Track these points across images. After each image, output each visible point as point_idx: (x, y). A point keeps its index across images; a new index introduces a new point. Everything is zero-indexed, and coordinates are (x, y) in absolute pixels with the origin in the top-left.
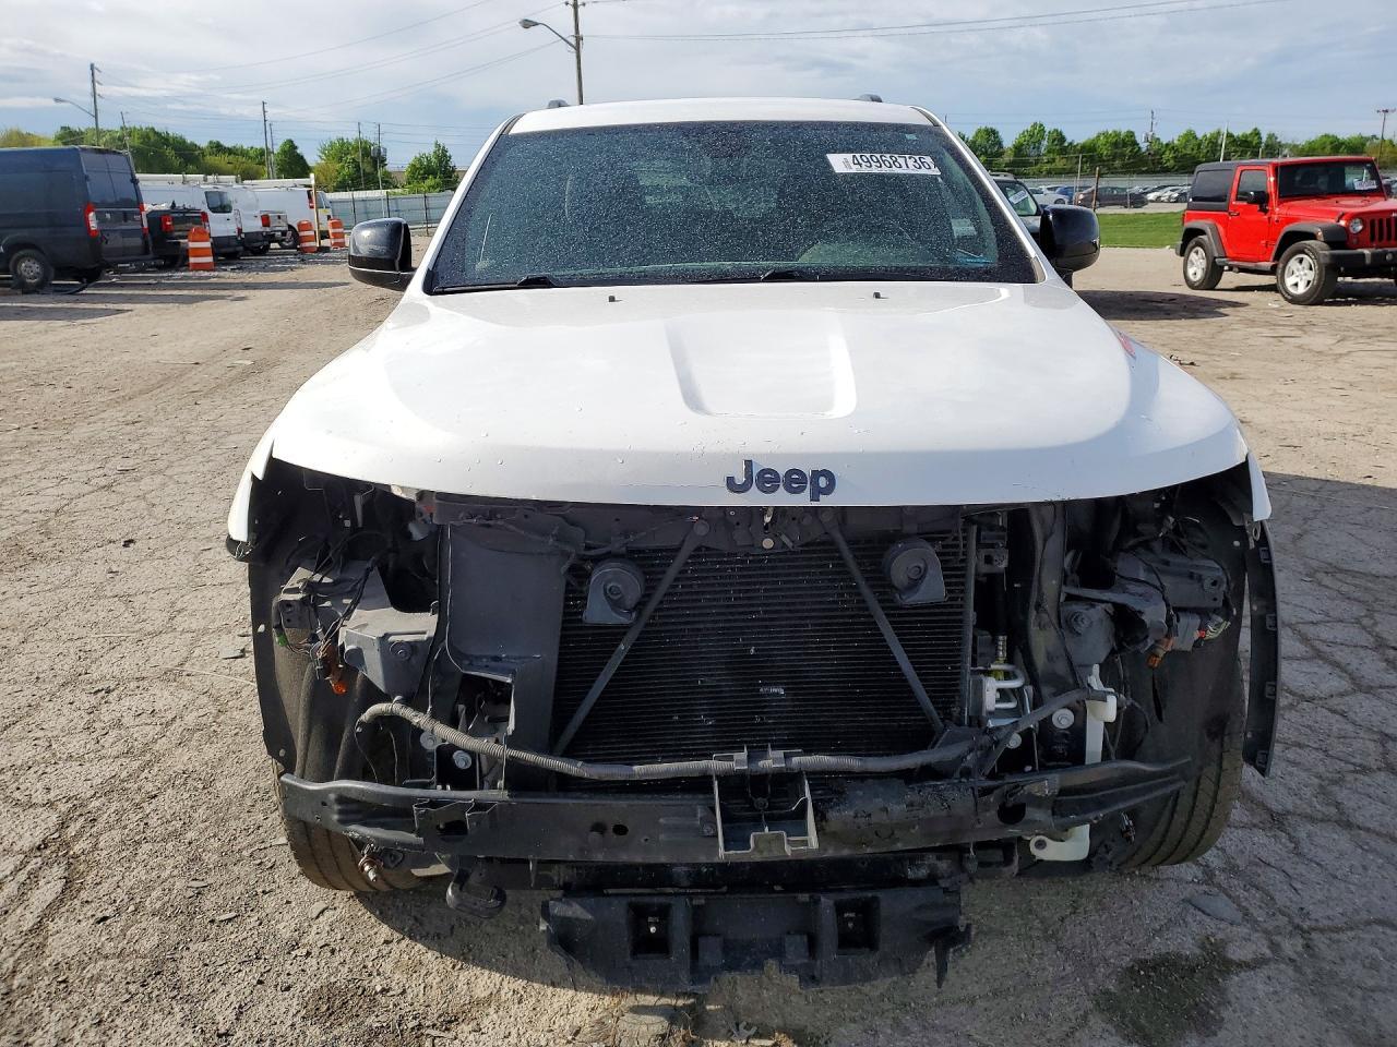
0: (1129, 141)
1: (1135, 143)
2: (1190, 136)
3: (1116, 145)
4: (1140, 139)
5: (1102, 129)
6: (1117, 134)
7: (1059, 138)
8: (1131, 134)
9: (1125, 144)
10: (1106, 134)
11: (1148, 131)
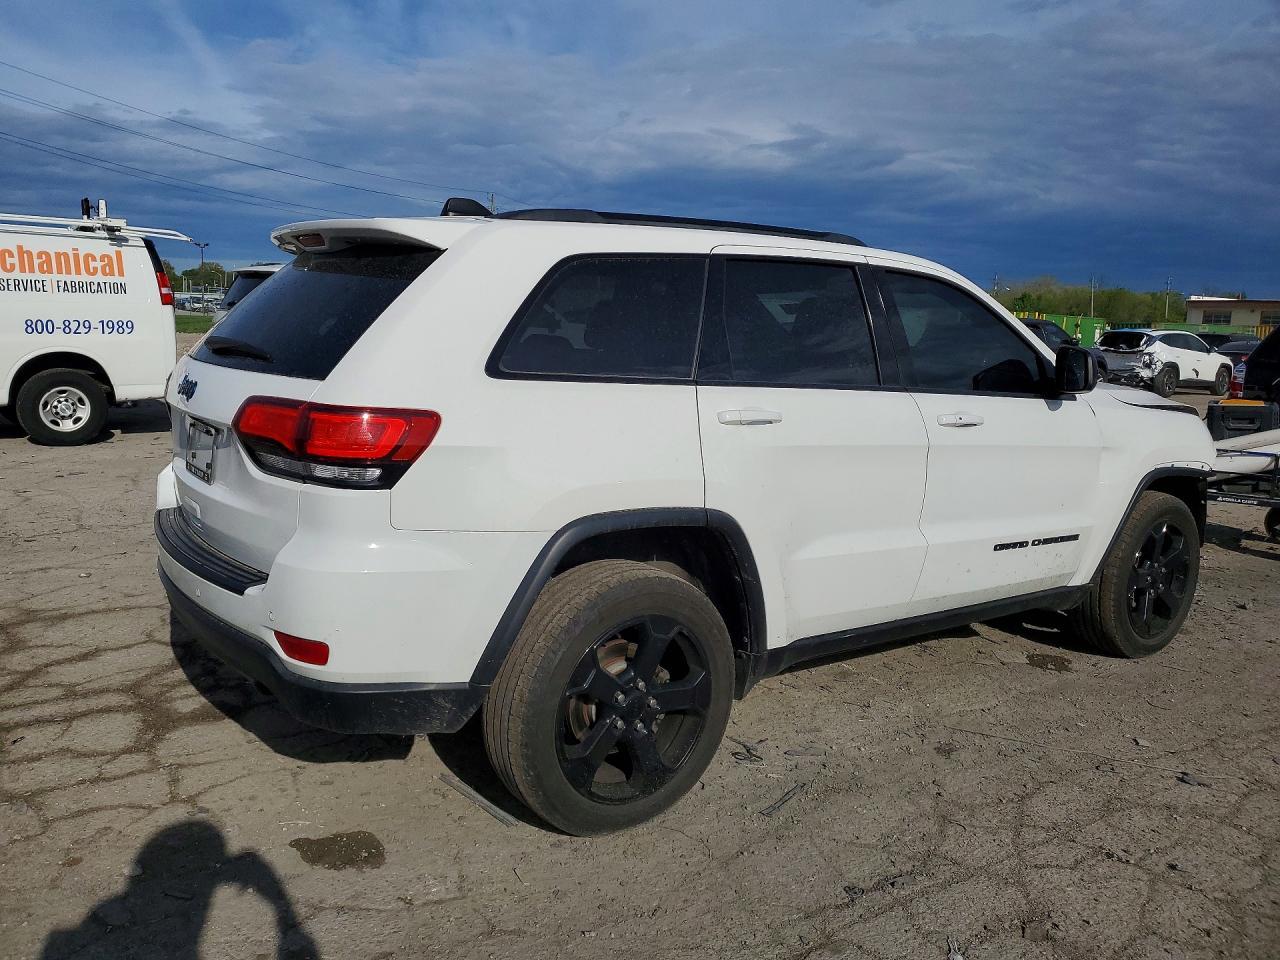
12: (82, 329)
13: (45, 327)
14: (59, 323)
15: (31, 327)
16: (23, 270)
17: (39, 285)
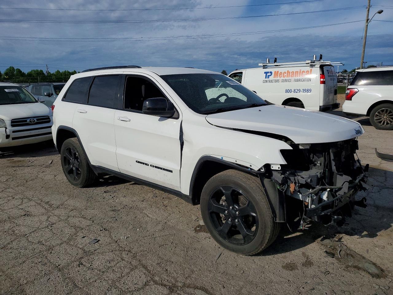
0: (41, 73)
1: (43, 74)
2: (58, 72)
3: (38, 74)
4: (45, 72)
5: (33, 69)
6: (38, 71)
7: (19, 71)
8: (42, 71)
9: (40, 74)
10: (34, 71)
11: (47, 70)
12: (298, 92)
13: (290, 91)
14: (293, 90)
15: (287, 91)
16: (287, 77)
17: (290, 80)
